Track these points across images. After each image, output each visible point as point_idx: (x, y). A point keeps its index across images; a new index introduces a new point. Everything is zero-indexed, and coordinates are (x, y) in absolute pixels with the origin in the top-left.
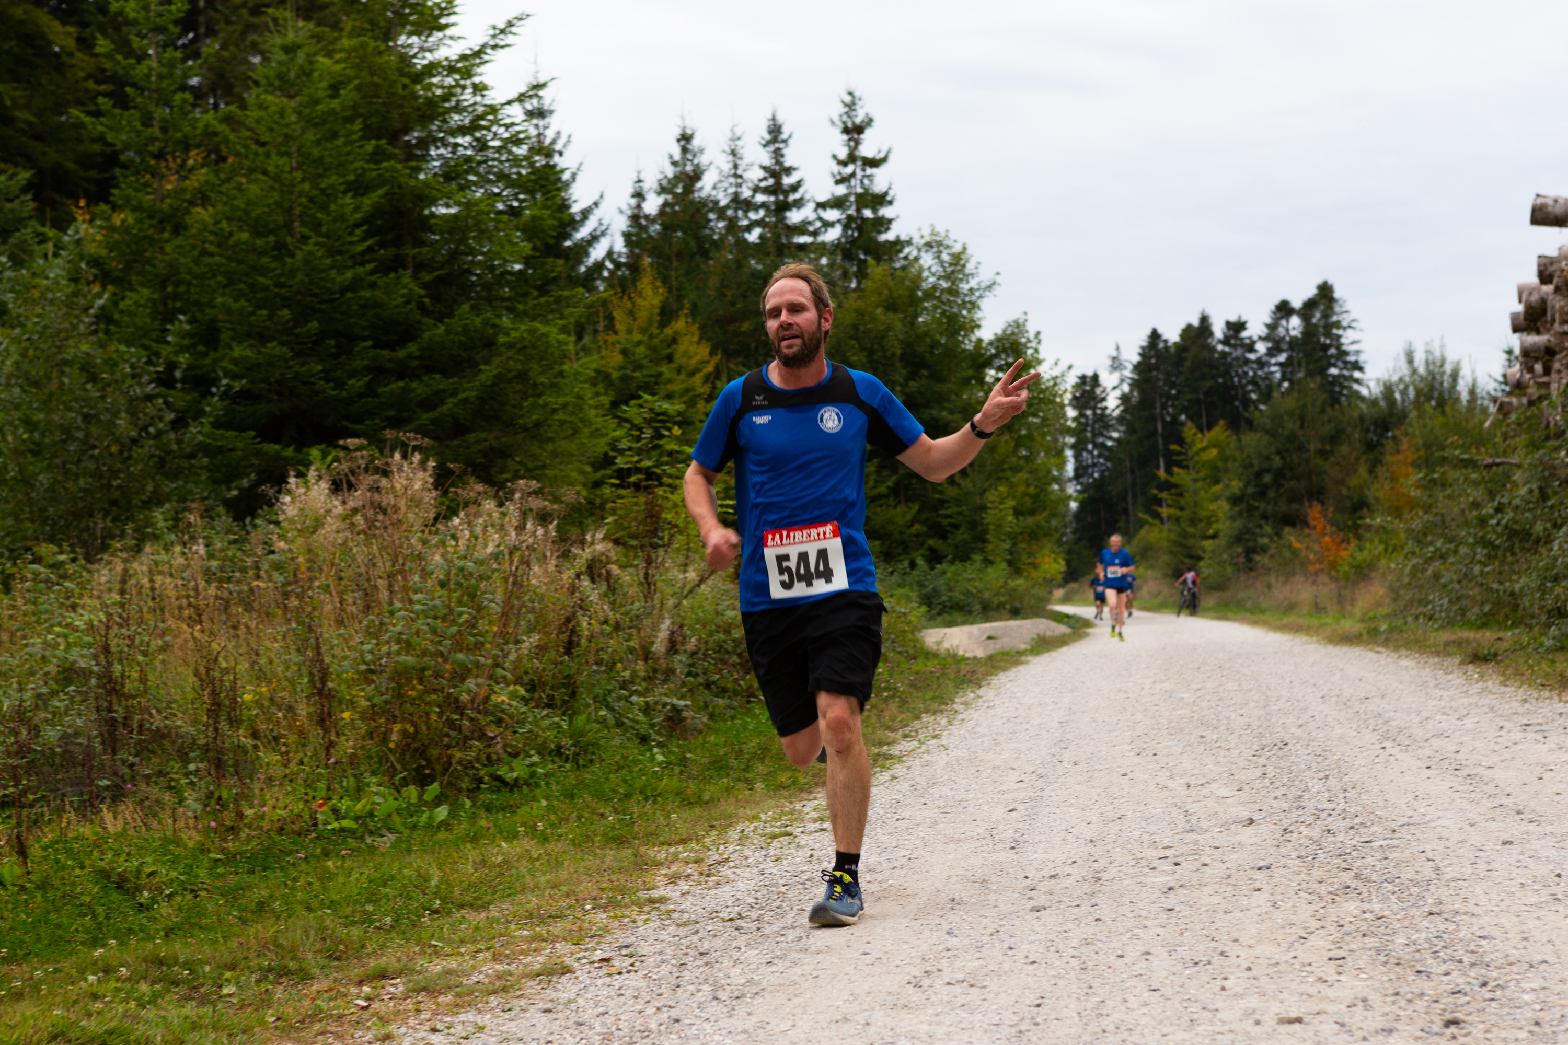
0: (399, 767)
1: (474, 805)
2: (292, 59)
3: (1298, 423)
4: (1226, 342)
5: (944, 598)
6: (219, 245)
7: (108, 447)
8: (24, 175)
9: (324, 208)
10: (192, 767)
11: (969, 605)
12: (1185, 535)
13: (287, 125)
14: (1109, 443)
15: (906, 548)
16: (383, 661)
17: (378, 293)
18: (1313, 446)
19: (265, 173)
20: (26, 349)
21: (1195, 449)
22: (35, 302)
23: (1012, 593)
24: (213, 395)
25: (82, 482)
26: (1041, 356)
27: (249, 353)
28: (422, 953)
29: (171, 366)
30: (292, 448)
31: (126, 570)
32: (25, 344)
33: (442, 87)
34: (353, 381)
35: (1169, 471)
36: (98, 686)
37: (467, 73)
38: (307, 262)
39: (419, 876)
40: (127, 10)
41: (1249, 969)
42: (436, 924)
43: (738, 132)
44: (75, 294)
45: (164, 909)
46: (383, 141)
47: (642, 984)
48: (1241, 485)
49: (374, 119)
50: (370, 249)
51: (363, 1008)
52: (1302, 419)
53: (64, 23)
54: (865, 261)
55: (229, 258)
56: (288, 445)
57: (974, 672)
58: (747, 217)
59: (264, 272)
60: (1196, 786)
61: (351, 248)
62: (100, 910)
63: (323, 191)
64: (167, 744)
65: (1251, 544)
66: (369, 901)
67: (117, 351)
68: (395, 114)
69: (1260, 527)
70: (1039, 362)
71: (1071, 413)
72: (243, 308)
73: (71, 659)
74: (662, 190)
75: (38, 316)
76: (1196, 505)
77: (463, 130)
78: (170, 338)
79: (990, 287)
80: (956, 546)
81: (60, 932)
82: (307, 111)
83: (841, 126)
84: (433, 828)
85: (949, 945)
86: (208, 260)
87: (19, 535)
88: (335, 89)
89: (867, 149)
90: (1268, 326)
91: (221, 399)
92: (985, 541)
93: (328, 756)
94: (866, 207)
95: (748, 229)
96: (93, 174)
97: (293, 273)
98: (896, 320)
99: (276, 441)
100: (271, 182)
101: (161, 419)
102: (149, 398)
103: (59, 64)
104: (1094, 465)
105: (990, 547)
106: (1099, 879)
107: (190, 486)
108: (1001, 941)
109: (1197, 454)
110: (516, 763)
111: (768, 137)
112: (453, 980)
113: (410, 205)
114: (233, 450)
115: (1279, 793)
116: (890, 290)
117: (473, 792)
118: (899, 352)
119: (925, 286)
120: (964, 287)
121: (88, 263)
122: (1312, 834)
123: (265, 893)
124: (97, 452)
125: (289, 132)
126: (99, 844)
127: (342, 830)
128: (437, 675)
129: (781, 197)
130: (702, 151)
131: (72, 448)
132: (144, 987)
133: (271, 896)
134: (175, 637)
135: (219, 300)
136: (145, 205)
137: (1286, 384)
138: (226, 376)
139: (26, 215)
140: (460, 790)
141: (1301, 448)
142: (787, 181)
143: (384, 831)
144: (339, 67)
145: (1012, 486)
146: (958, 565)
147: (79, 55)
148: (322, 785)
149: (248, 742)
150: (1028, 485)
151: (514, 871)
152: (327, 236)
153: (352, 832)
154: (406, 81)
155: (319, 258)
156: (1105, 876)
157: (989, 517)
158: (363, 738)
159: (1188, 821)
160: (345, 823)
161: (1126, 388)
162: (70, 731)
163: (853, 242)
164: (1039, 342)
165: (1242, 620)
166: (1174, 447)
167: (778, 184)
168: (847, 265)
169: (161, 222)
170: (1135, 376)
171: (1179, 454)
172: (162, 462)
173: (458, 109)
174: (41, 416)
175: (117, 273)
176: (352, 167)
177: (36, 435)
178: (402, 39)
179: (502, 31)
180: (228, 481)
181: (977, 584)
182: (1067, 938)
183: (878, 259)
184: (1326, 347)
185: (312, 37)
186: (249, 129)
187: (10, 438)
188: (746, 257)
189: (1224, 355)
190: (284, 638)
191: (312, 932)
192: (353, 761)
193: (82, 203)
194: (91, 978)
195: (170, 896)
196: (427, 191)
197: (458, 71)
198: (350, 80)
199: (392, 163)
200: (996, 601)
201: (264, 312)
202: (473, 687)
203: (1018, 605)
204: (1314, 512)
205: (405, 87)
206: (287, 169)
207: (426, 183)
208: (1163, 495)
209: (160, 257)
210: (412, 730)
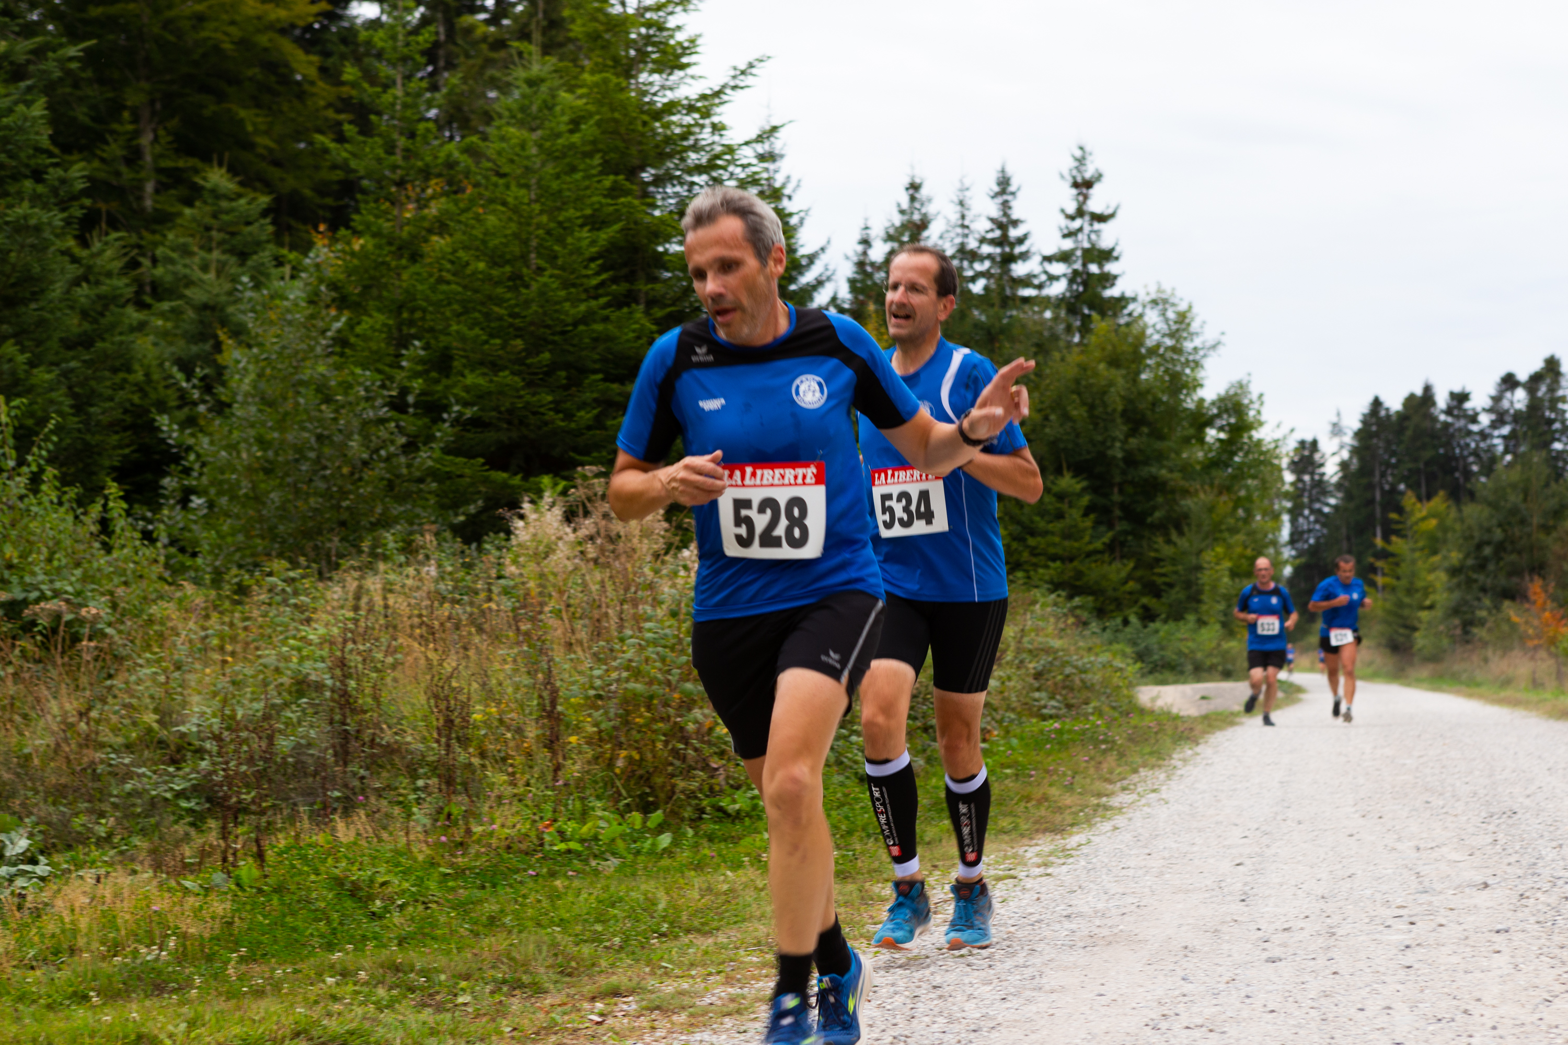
0: (624, 793)
1: (696, 834)
2: (535, 93)
3: (1521, 496)
4: (1449, 412)
5: (1156, 657)
6: (455, 274)
7: (339, 468)
8: (264, 200)
9: (561, 241)
10: (420, 783)
11: (1181, 665)
12: (1400, 605)
13: (528, 158)
14: (1326, 510)
15: (1119, 604)
16: (613, 688)
17: (610, 327)
18: (1536, 520)
19: (504, 204)
20: (263, 369)
21: (1413, 519)
22: (272, 323)
23: (1225, 655)
24: (444, 421)
25: (312, 501)
26: (1263, 418)
27: (481, 381)
28: (653, 973)
29: (404, 391)
30: (519, 477)
31: (360, 587)
32: (263, 364)
33: (682, 126)
34: (582, 413)
35: (1386, 538)
36: (332, 700)
37: (706, 114)
38: (542, 294)
39: (647, 899)
40: (376, 39)
41: (1494, 1028)
42: (664, 946)
43: (967, 183)
44: (312, 317)
45: (396, 918)
46: (621, 177)
47: (877, 1013)
48: (1461, 556)
49: (612, 155)
50: (602, 284)
51: (598, 1023)
52: (1526, 493)
53: (307, 52)
54: (1089, 316)
55: (465, 287)
56: (515, 474)
57: (1191, 729)
58: (972, 268)
59: (499, 301)
60: (1426, 849)
61: (585, 281)
62: (335, 916)
63: (560, 224)
64: (397, 760)
65: (1468, 616)
66: (598, 921)
67: (353, 373)
68: (634, 150)
69: (1479, 599)
70: (1261, 424)
71: (1289, 477)
72: (478, 336)
73: (304, 671)
74: (889, 238)
75: (278, 336)
76: (1414, 575)
77: (700, 169)
78: (404, 363)
79: (1214, 347)
80: (1170, 606)
81: (295, 935)
82: (548, 144)
83: (1070, 180)
84: (656, 855)
85: (1185, 990)
86: (444, 287)
87: (248, 552)
88: (575, 124)
89: (1095, 204)
90: (1493, 398)
91: (452, 426)
92: (1199, 601)
93: (555, 779)
94: (1092, 261)
95: (973, 279)
96: (329, 201)
97: (527, 303)
98: (1118, 377)
99: (504, 469)
100: (510, 214)
101: (392, 442)
102: (382, 421)
103: (300, 93)
104: (1310, 531)
105: (1204, 608)
106: (1333, 934)
107: (418, 510)
108: (1238, 989)
109: (1416, 523)
110: (738, 795)
111: (996, 189)
112: (686, 1001)
113: (645, 241)
114: (461, 476)
115: (1512, 859)
116: (1114, 347)
117: (695, 821)
118: (1120, 408)
119: (1149, 343)
120: (1188, 346)
121: (328, 286)
122: (1550, 901)
123: (496, 908)
124: (328, 472)
125: (529, 164)
126: (333, 851)
127: (569, 851)
128: (666, 704)
129: (1007, 249)
130: (930, 200)
131: (304, 468)
132: (381, 992)
133: (502, 911)
134: (407, 654)
135: (454, 327)
136: (385, 232)
137: (1509, 458)
138: (457, 402)
139: (264, 238)
140: (683, 819)
141: (1523, 522)
142: (1014, 233)
143: (608, 855)
144: (580, 102)
145: (1229, 547)
146: (1171, 625)
147: (321, 84)
148: (548, 807)
149: (476, 761)
150: (1246, 547)
151: (740, 900)
152: (562, 268)
153: (578, 854)
154: (645, 118)
155: (553, 290)
156: (1340, 932)
157: (1205, 578)
158: (589, 763)
159: (1421, 883)
160: (573, 845)
161: (1345, 455)
162: (303, 741)
163: (1078, 296)
164: (1262, 404)
165: (1458, 693)
166: (1393, 516)
167: (1005, 236)
168: (1071, 319)
169: (400, 248)
170: (1355, 443)
171: (1398, 522)
172: (391, 486)
173: (695, 148)
174: (276, 435)
175: (355, 298)
176: (588, 201)
177: (270, 454)
178: (643, 77)
179: (743, 73)
180: (455, 506)
181: (1190, 644)
182: (1304, 990)
183: (1103, 314)
184: (1550, 422)
185: (556, 71)
186: (489, 160)
187: (244, 455)
188: (969, 308)
189: (1446, 425)
190: (515, 661)
191: (545, 948)
192: (580, 785)
193: (322, 228)
194: (330, 980)
195: (402, 907)
196: (663, 228)
197: (697, 110)
198: (591, 115)
199: (629, 199)
200: (1208, 662)
201: (498, 341)
202: (700, 717)
203: (1230, 667)
204: (1535, 587)
205: (645, 124)
206: (526, 200)
207: (661, 220)
208: (1379, 564)
209: (397, 283)
210: (637, 757)
